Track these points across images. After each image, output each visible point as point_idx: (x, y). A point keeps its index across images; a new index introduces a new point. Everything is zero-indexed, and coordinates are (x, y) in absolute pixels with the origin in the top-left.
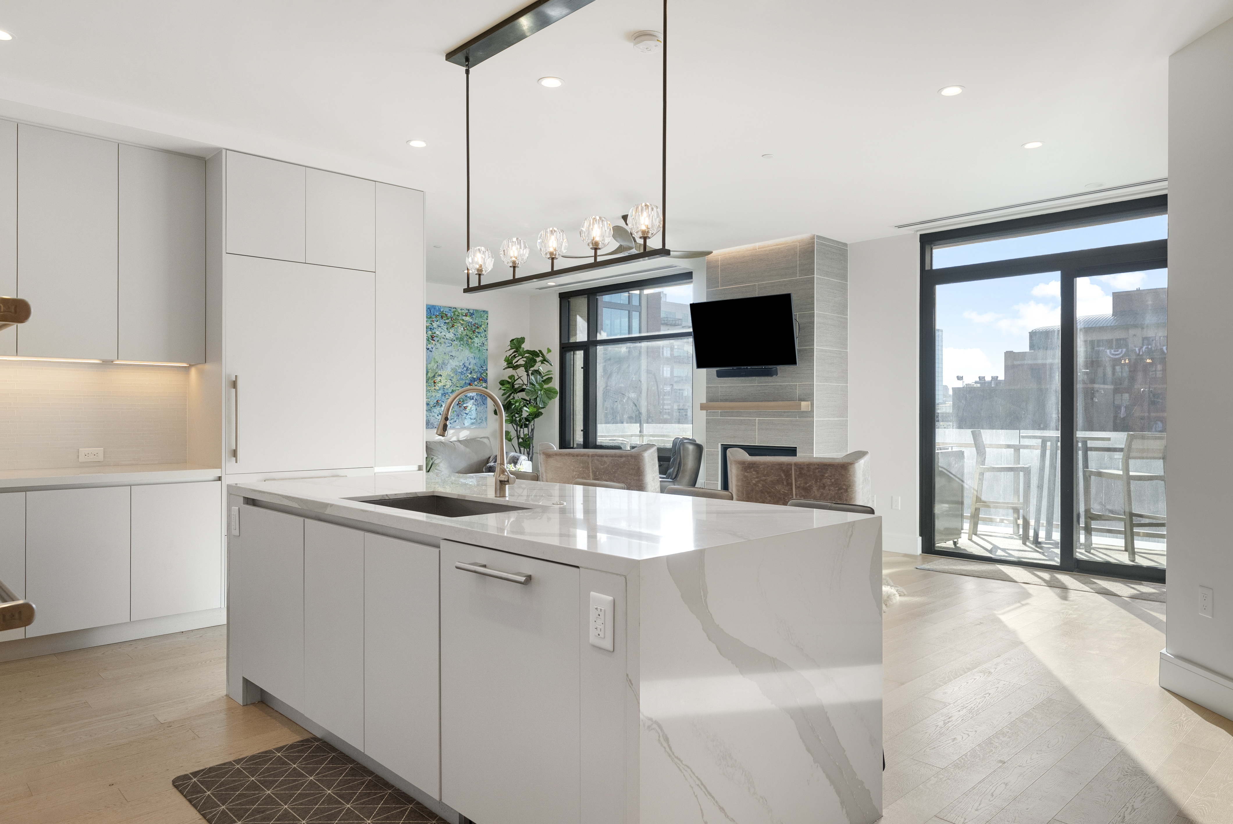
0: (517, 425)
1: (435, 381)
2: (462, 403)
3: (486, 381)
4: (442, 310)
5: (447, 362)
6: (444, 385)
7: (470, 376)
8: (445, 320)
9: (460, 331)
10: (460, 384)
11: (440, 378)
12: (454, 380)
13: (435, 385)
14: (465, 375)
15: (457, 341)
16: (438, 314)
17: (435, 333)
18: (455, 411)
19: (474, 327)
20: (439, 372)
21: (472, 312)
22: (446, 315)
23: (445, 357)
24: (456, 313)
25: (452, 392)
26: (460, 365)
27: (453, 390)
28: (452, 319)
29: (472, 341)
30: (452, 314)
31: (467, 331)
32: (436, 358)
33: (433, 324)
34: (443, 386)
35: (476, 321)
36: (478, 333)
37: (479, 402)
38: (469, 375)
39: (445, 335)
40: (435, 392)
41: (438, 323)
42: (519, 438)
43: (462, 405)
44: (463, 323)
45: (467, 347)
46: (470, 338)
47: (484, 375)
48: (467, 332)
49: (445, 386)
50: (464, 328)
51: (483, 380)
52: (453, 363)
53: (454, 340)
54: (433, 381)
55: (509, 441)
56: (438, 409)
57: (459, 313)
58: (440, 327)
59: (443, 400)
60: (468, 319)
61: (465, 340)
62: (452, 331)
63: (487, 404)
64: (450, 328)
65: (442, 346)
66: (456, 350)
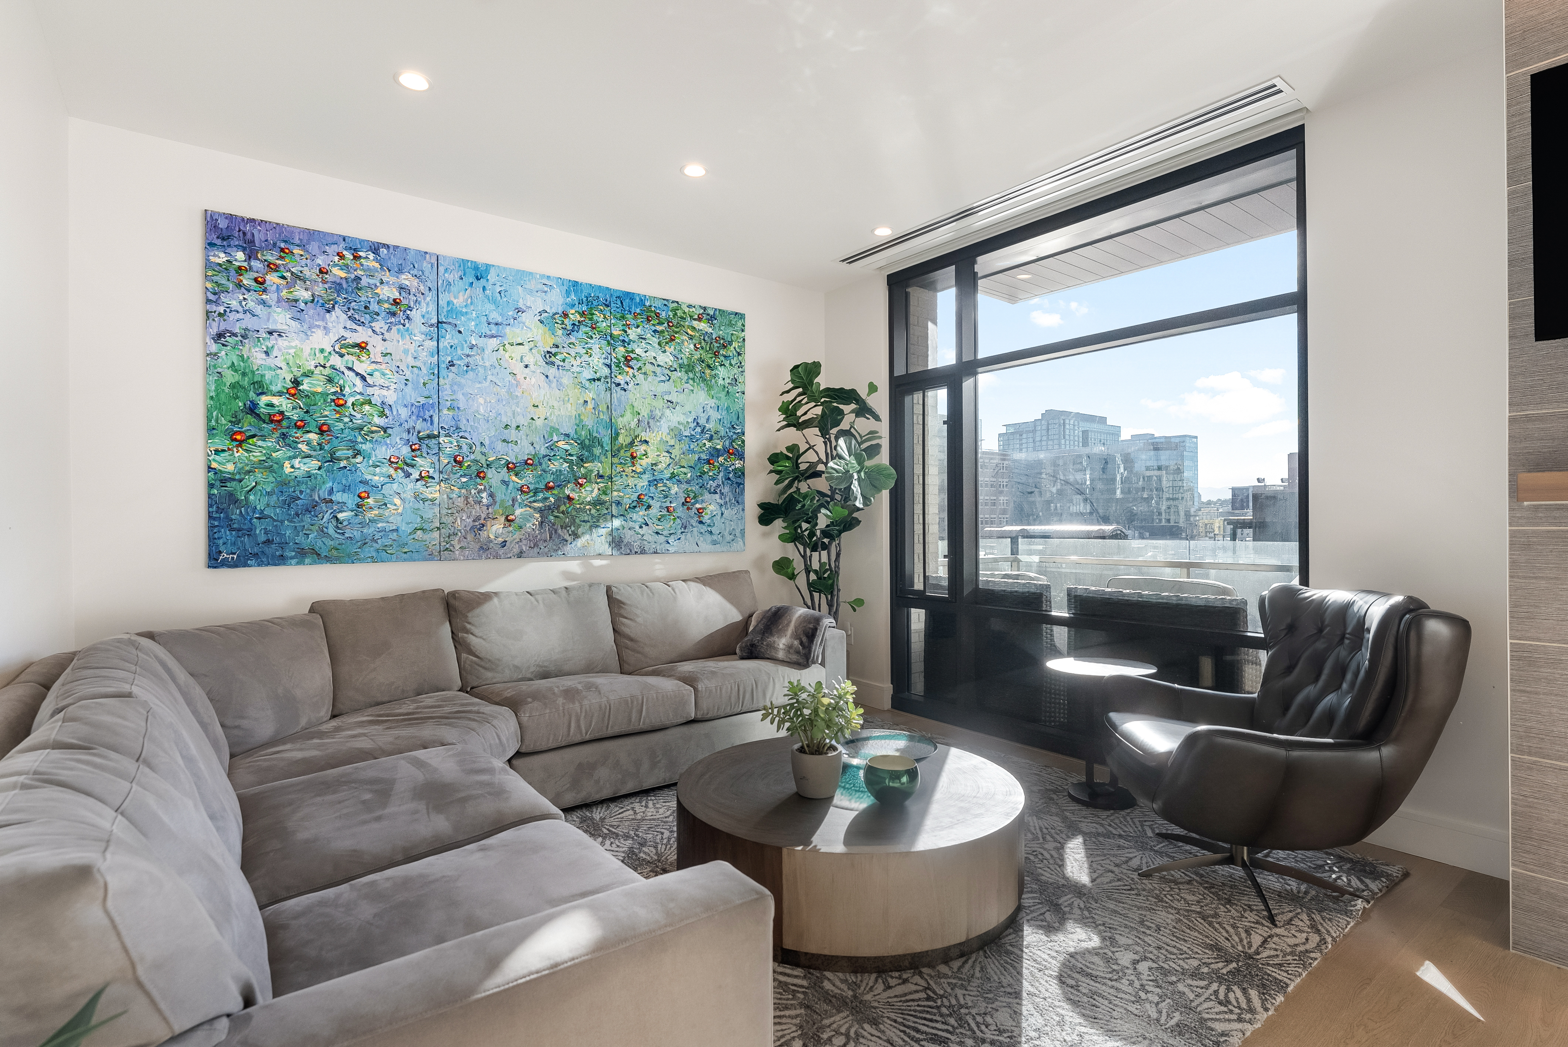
0: (805, 545)
1: (635, 455)
2: (693, 501)
3: (741, 457)
4: (647, 304)
5: (659, 414)
6: (654, 462)
7: (708, 444)
8: (654, 325)
9: (687, 350)
10: (689, 460)
11: (644, 447)
12: (676, 452)
13: (633, 463)
14: (699, 442)
15: (680, 371)
16: (638, 311)
17: (633, 351)
18: (678, 517)
19: (716, 345)
20: (643, 434)
21: (712, 313)
22: (658, 315)
23: (654, 403)
24: (679, 313)
25: (670, 479)
26: (688, 422)
27: (673, 473)
28: (670, 324)
29: (713, 372)
30: (671, 314)
31: (702, 352)
32: (635, 404)
33: (629, 331)
34: (652, 465)
35: (721, 332)
36: (725, 357)
37: (727, 499)
38: (706, 442)
39: (655, 358)
40: (633, 477)
41: (639, 330)
42: (809, 572)
43: (693, 504)
44: (692, 334)
45: (702, 385)
46: (709, 366)
47: (737, 445)
48: (701, 355)
49: (656, 464)
50: (695, 345)
51: (735, 455)
52: (674, 418)
53: (676, 370)
54: (628, 454)
55: (790, 579)
56: (641, 513)
57: (684, 313)
58: (645, 339)
59: (652, 495)
60: (703, 326)
61: (697, 370)
62: (670, 349)
63: (743, 503)
64: (667, 343)
65: (650, 379)
66: (679, 389)
